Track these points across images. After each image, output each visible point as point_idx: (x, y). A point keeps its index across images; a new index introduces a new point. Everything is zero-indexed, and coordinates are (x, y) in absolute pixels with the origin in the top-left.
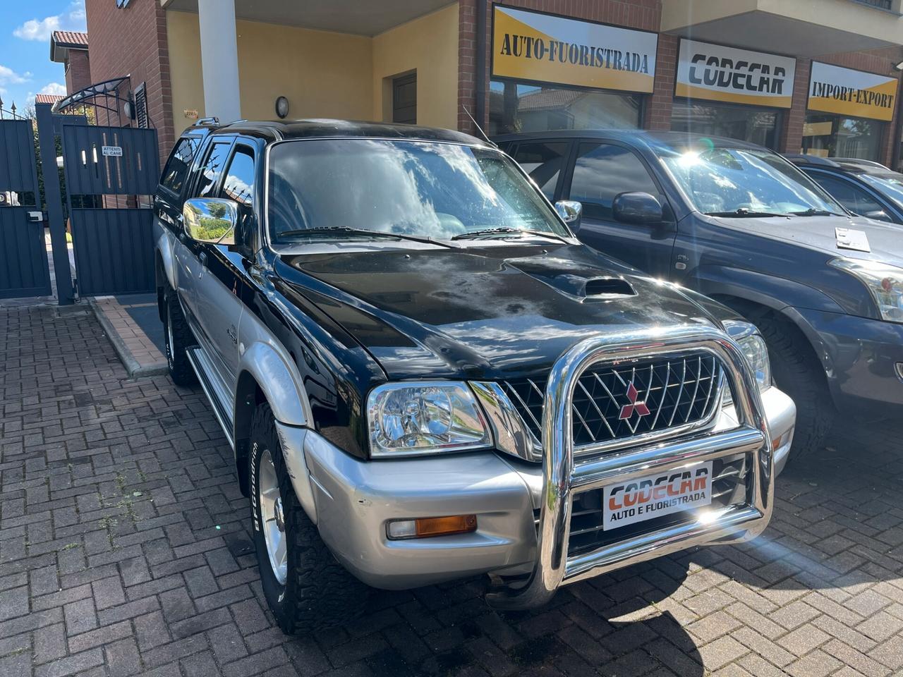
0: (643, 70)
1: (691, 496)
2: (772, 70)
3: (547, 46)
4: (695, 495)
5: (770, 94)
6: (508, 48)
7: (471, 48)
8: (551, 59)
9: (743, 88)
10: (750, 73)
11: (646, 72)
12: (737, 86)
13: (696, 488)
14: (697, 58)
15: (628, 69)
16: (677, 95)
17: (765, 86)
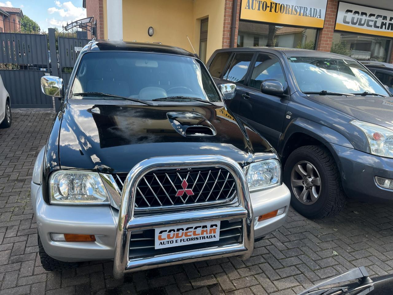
0: (319, 17)
1: (207, 236)
2: (388, 19)
3: (269, 5)
4: (210, 236)
5: (388, 31)
6: (249, 6)
7: (231, 6)
8: (271, 11)
9: (372, 27)
10: (376, 20)
11: (320, 17)
12: (368, 25)
13: (210, 233)
14: (348, 11)
15: (311, 16)
16: (336, 29)
17: (384, 26)
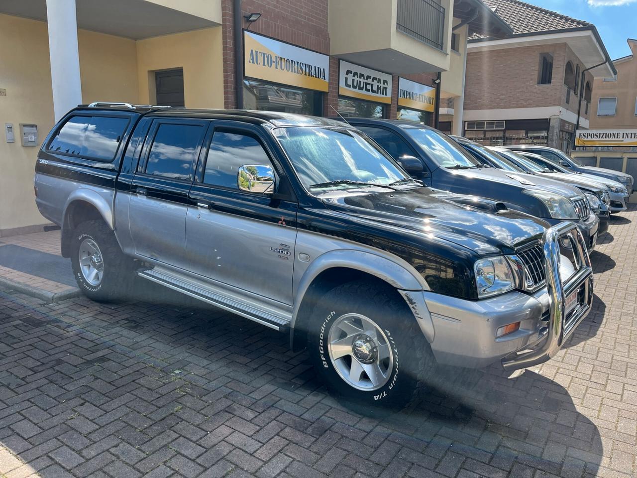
0: (323, 78)
2: (382, 82)
3: (274, 59)
5: (382, 96)
6: (253, 59)
7: (232, 58)
8: (276, 68)
9: (369, 91)
10: (372, 83)
11: (325, 79)
12: (367, 90)
14: (348, 72)
15: (316, 77)
16: (340, 94)
17: (379, 90)
